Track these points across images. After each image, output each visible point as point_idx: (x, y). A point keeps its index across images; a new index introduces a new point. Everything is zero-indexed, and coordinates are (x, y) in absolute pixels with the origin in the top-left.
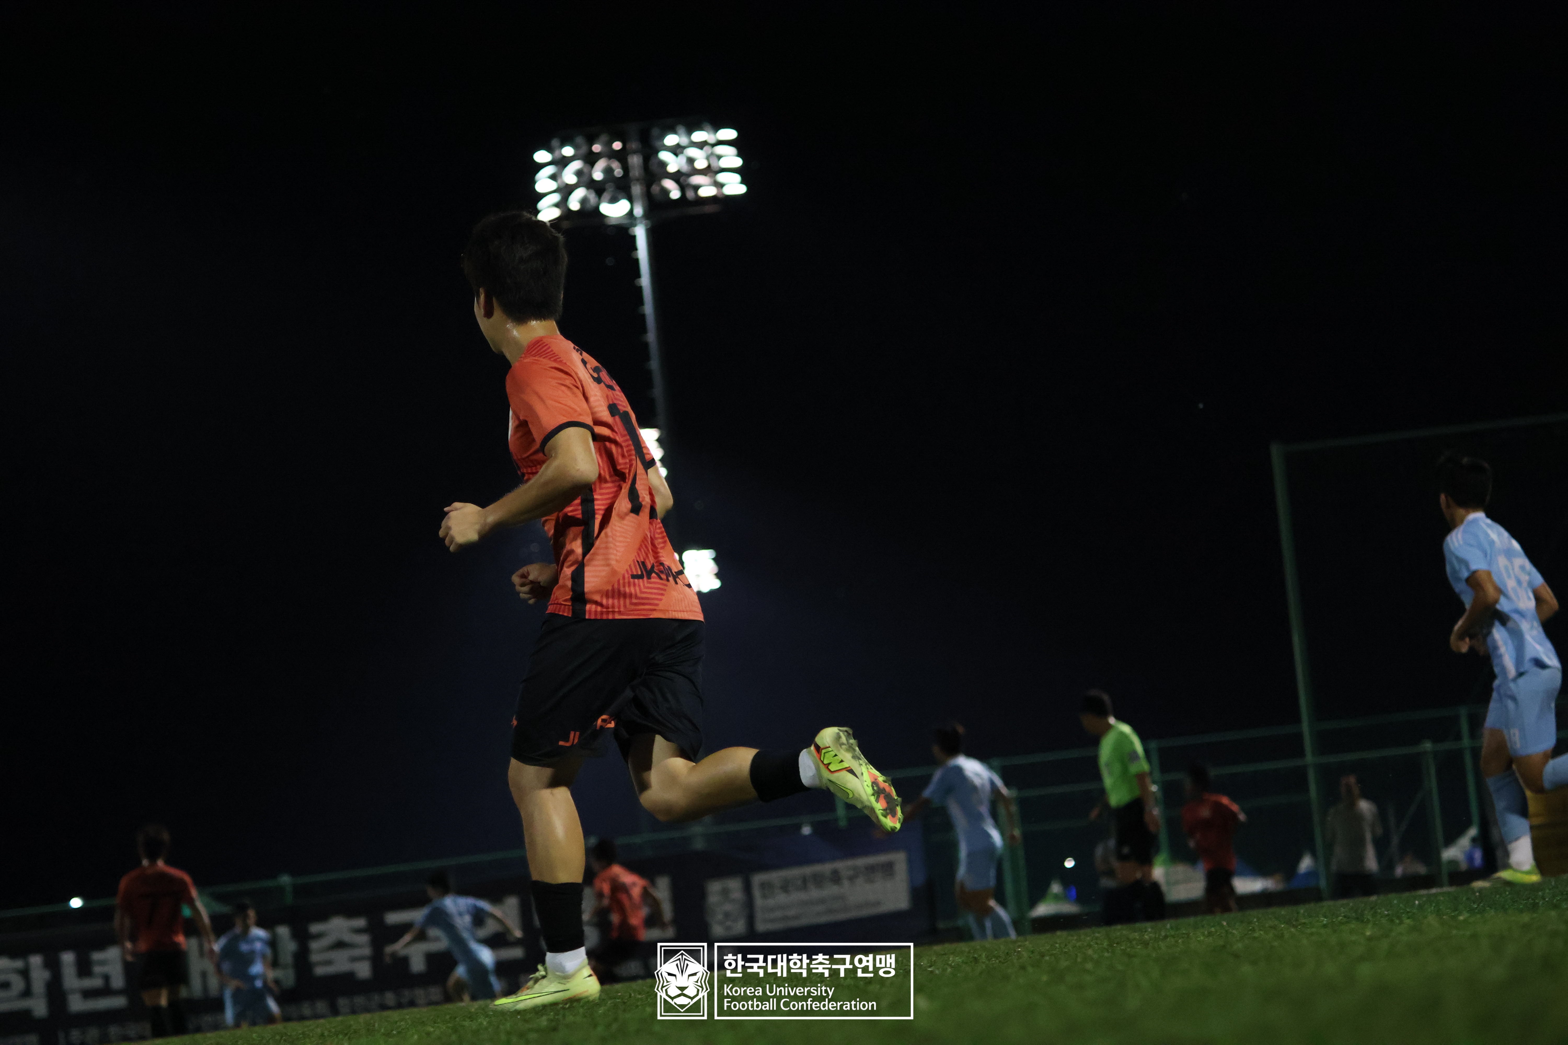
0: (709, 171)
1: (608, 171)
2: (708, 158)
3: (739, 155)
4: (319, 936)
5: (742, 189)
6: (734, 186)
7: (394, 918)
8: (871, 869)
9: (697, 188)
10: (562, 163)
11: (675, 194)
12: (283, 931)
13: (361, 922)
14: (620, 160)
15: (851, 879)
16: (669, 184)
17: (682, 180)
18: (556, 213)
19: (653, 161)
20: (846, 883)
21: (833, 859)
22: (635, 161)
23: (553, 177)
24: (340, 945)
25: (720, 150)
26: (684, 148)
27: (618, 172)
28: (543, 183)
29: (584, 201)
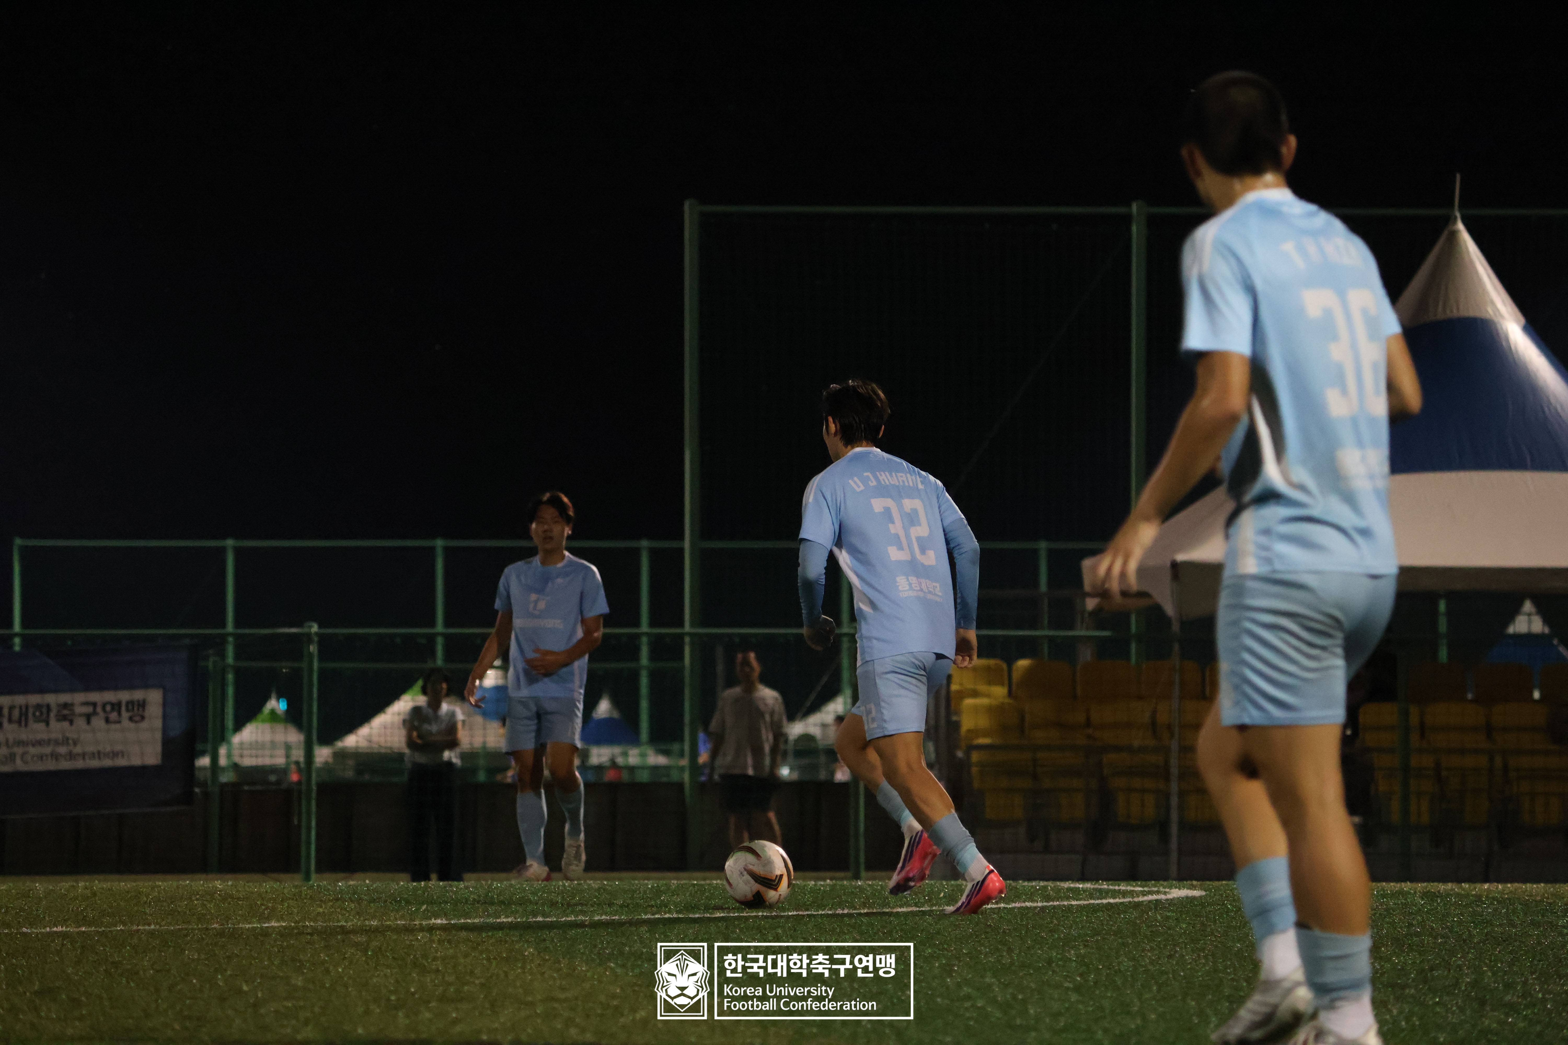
8: (115, 707)
15: (87, 718)
20: (78, 722)
21: (70, 689)
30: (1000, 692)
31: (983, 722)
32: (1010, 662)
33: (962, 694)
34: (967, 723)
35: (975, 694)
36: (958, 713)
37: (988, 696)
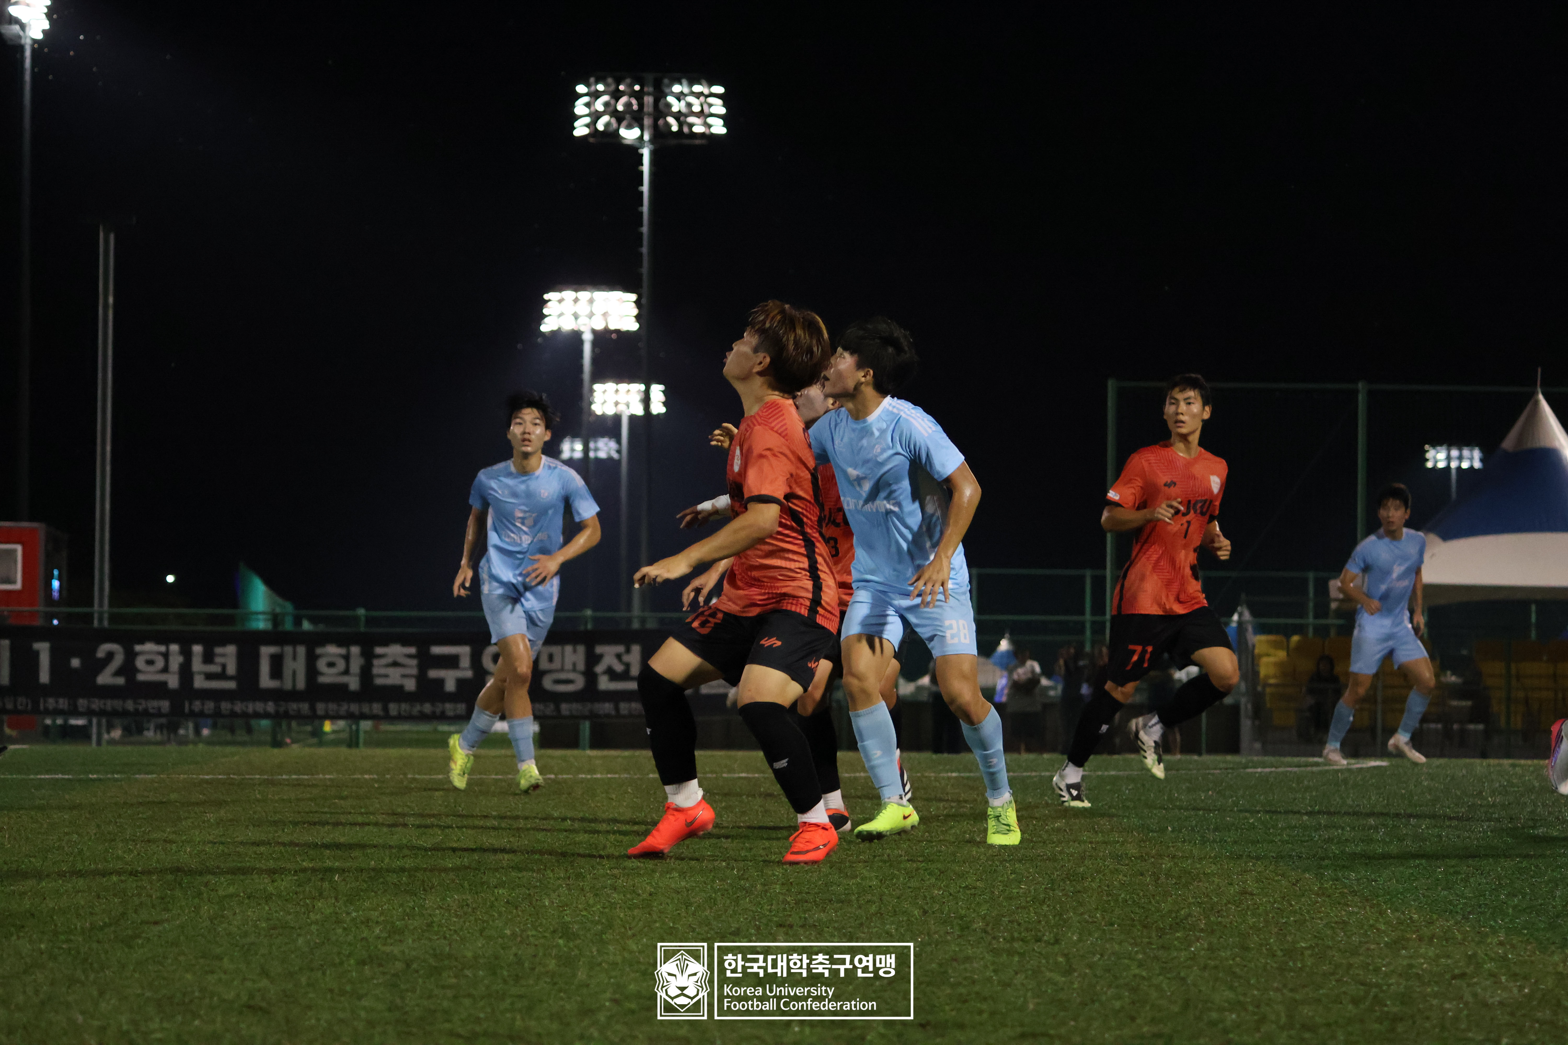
0: (701, 114)
1: (628, 105)
2: (702, 105)
3: (724, 105)
4: (380, 656)
5: (723, 131)
6: (718, 128)
7: (437, 650)
9: (691, 126)
10: (596, 95)
11: (675, 128)
12: (355, 650)
13: (412, 650)
14: (637, 99)
16: (671, 120)
17: (682, 119)
18: (585, 131)
19: (662, 101)
22: (649, 100)
23: (588, 105)
24: (395, 665)
25: (711, 100)
26: (686, 95)
27: (635, 107)
28: (580, 108)
29: (607, 125)
30: (1282, 654)
31: (1272, 671)
32: (1288, 636)
33: (1260, 656)
34: (1263, 671)
35: (1268, 655)
36: (1258, 665)
37: (1275, 656)
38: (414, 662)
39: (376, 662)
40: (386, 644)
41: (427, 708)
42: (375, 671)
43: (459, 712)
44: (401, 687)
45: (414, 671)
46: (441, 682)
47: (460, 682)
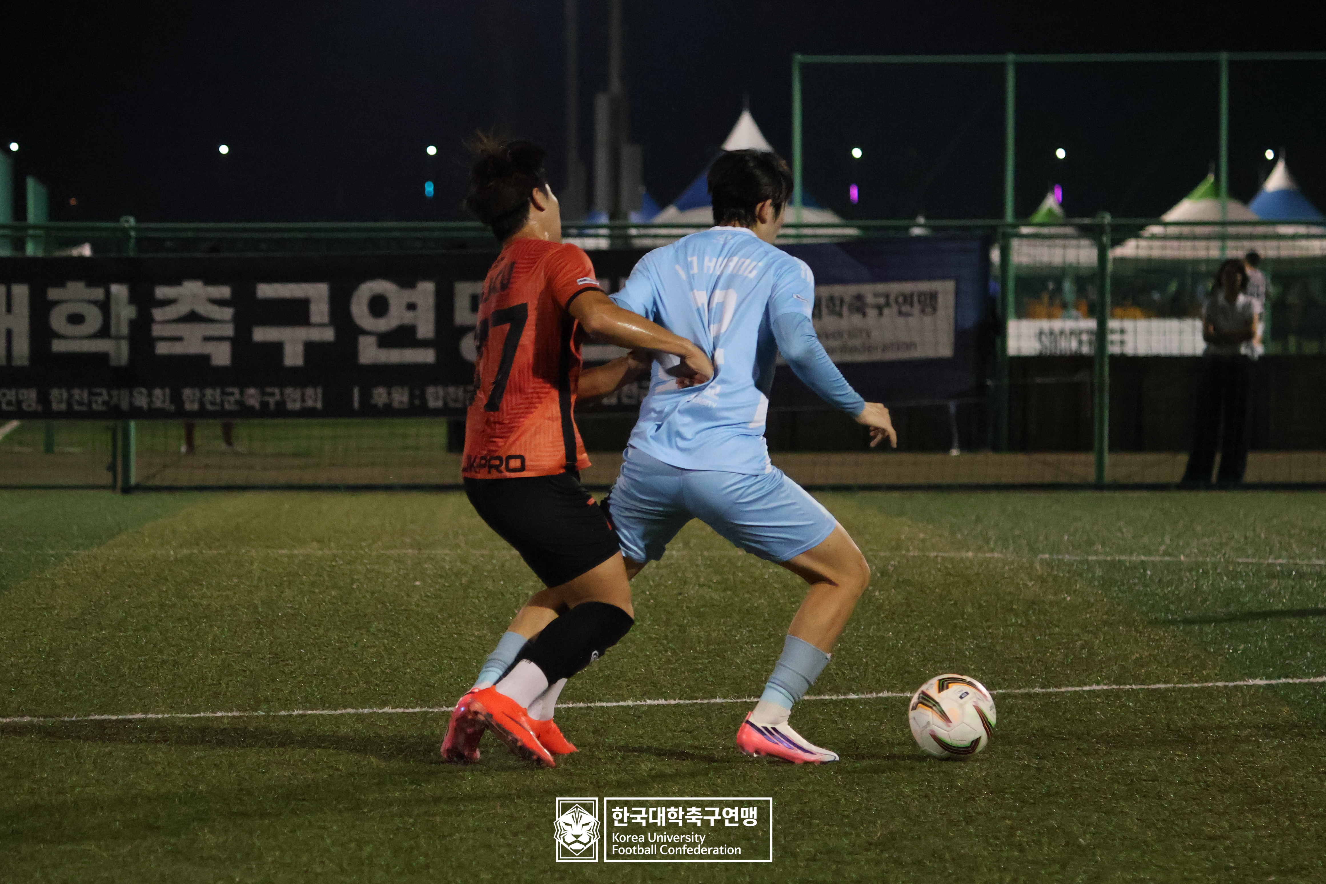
4: (165, 302)
7: (266, 291)
8: (908, 299)
12: (119, 291)
13: (225, 292)
15: (880, 309)
20: (872, 313)
21: (859, 280)
24: (193, 317)
38: (227, 313)
39: (158, 314)
40: (176, 281)
41: (252, 397)
42: (157, 330)
43: (310, 403)
44: (205, 358)
45: (229, 330)
46: (277, 348)
47: (310, 348)
